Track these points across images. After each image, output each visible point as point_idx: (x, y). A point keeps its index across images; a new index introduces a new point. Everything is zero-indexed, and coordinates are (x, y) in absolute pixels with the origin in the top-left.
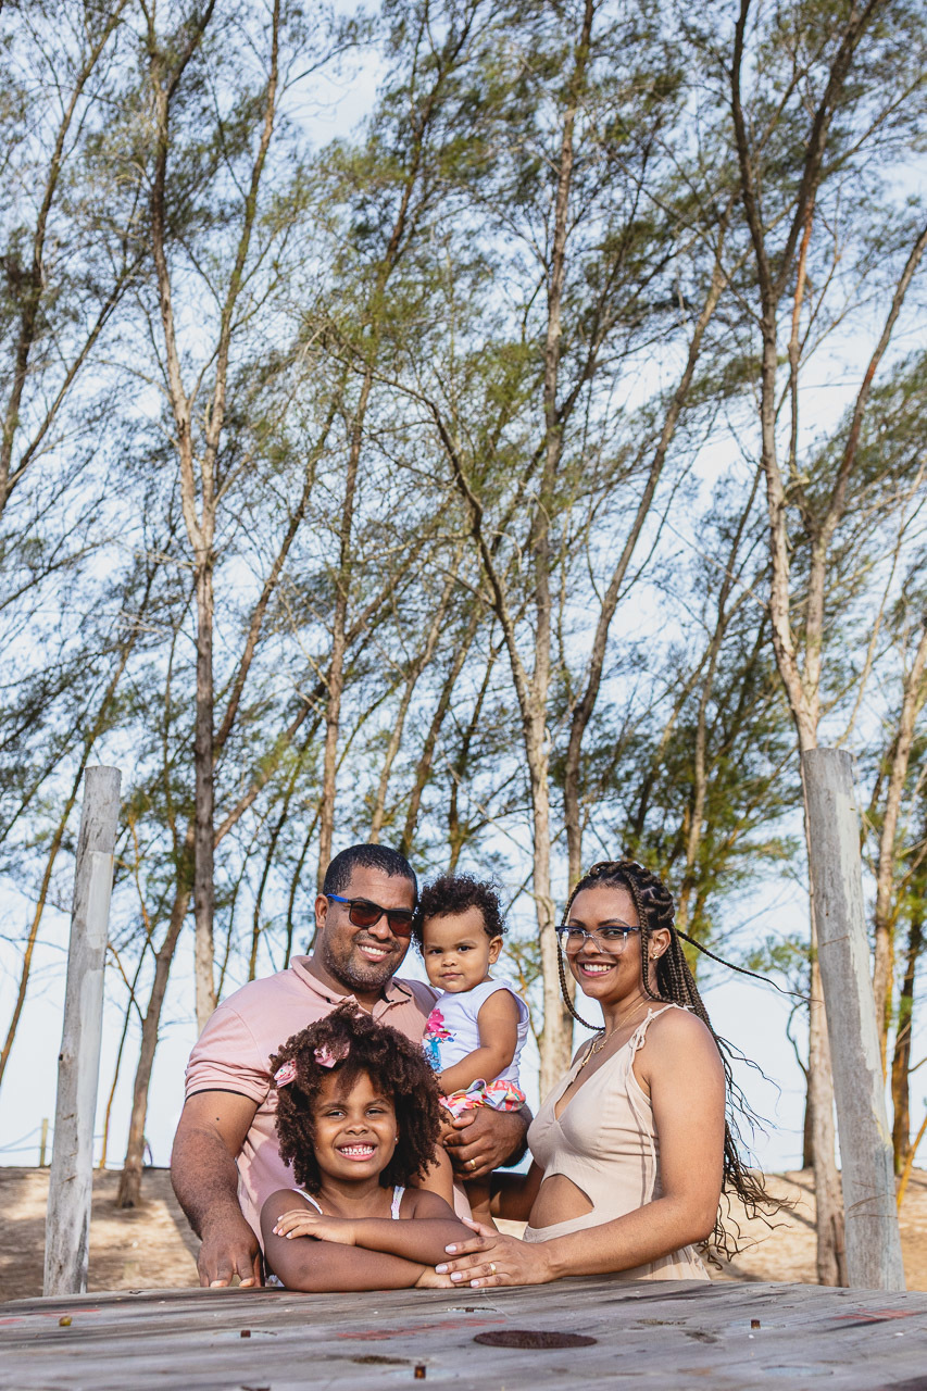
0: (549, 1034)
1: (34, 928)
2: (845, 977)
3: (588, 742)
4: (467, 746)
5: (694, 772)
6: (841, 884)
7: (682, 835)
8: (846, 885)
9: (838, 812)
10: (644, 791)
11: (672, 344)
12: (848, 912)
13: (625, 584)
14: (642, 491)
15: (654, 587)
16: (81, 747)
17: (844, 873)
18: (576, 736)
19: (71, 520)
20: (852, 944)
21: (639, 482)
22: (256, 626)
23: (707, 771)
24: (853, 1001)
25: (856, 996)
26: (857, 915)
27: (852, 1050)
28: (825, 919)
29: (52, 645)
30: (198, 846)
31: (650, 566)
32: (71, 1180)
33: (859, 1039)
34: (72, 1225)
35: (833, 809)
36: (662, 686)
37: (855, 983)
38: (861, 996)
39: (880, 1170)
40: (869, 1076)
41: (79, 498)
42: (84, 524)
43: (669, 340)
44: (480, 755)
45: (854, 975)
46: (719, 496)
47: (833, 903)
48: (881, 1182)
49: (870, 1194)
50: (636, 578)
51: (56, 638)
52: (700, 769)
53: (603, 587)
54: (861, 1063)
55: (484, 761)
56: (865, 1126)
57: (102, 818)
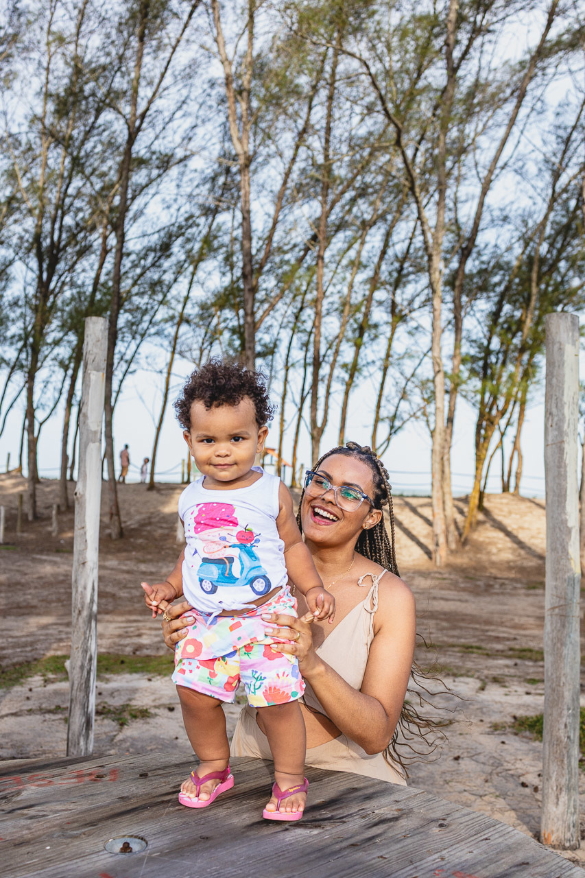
0: (438, 431)
1: (170, 365)
2: (559, 467)
3: (471, 266)
4: (402, 268)
5: (530, 286)
6: (563, 407)
7: (520, 323)
8: (566, 407)
9: (566, 358)
10: (502, 296)
11: (534, 10)
12: (566, 425)
13: (497, 171)
14: (511, 113)
15: (513, 173)
16: (191, 268)
17: (566, 399)
18: (462, 262)
19: (178, 140)
20: (566, 446)
21: (509, 107)
22: (282, 200)
23: (538, 284)
24: (563, 483)
25: (565, 480)
26: (572, 427)
27: (560, 514)
28: (550, 429)
29: (173, 210)
30: (246, 326)
31: (512, 160)
32: (84, 563)
33: (564, 507)
34: (85, 588)
35: (562, 355)
36: (517, 234)
37: (566, 471)
38: (569, 480)
39: (570, 588)
40: (569, 531)
41: (181, 125)
42: (186, 141)
43: (532, 8)
44: (409, 274)
45: (565, 466)
46: (558, 114)
47: (556, 419)
48: (570, 595)
49: (562, 602)
50: (503, 168)
51: (175, 206)
52: (534, 284)
53: (484, 173)
54: (565, 522)
55: (412, 277)
56: (563, 562)
57: (95, 350)
